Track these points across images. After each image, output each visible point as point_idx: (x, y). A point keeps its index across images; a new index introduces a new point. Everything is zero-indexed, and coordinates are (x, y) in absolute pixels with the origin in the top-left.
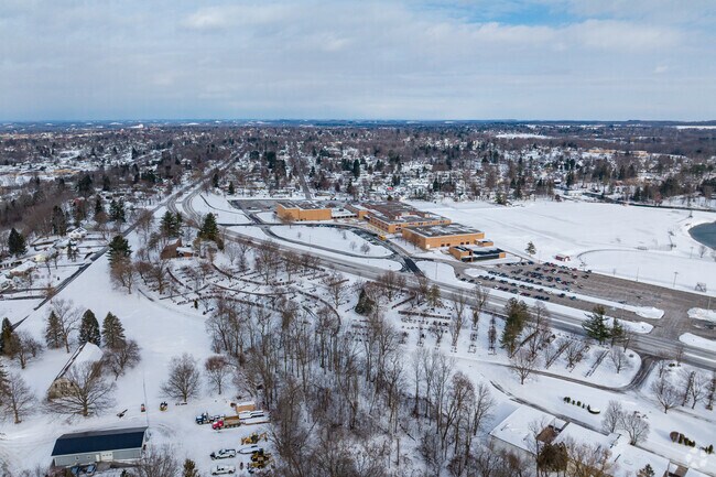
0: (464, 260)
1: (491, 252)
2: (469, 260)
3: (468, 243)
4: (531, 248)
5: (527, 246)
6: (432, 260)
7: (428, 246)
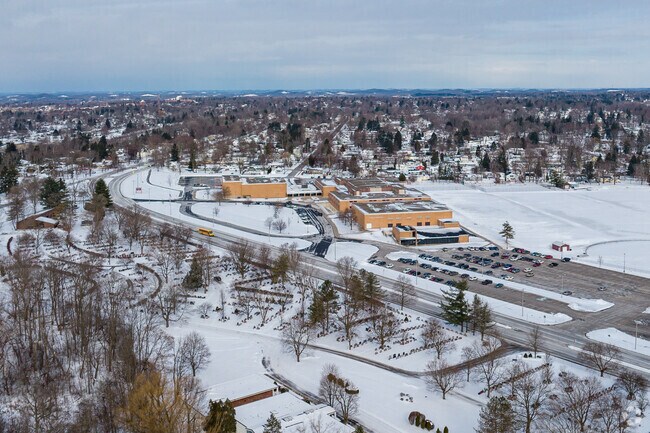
0: (404, 242)
1: (450, 234)
2: (412, 243)
3: (428, 224)
4: (507, 231)
5: (502, 228)
6: (360, 241)
7: (369, 226)
